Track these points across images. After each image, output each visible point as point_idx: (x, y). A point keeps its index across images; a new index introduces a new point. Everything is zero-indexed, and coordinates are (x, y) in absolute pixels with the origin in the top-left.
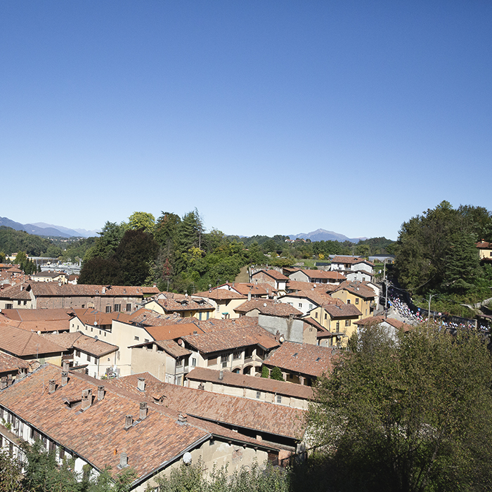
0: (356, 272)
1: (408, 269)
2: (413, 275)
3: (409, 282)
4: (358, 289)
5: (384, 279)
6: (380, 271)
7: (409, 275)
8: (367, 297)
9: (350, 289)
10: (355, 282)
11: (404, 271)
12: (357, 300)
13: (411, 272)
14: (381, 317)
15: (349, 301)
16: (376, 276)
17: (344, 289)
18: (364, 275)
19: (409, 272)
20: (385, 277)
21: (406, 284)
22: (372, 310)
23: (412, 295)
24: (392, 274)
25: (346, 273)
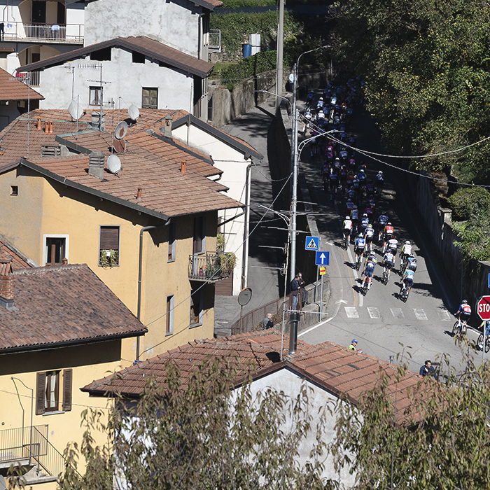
0: (101, 53)
1: (424, 24)
2: (455, 59)
3: (436, 110)
4: (115, 163)
5: (279, 92)
6: (256, 40)
7: (437, 59)
8: (169, 211)
9: (65, 164)
10: (93, 121)
11: (401, 37)
12: (109, 237)
13: (446, 42)
14: (262, 341)
15: (56, 245)
16: (228, 78)
17: (25, 169)
18: (152, 73)
19: (431, 45)
20: (284, 77)
21: (413, 123)
22: (203, 296)
23: (453, 188)
24: (328, 57)
25: (35, 61)
